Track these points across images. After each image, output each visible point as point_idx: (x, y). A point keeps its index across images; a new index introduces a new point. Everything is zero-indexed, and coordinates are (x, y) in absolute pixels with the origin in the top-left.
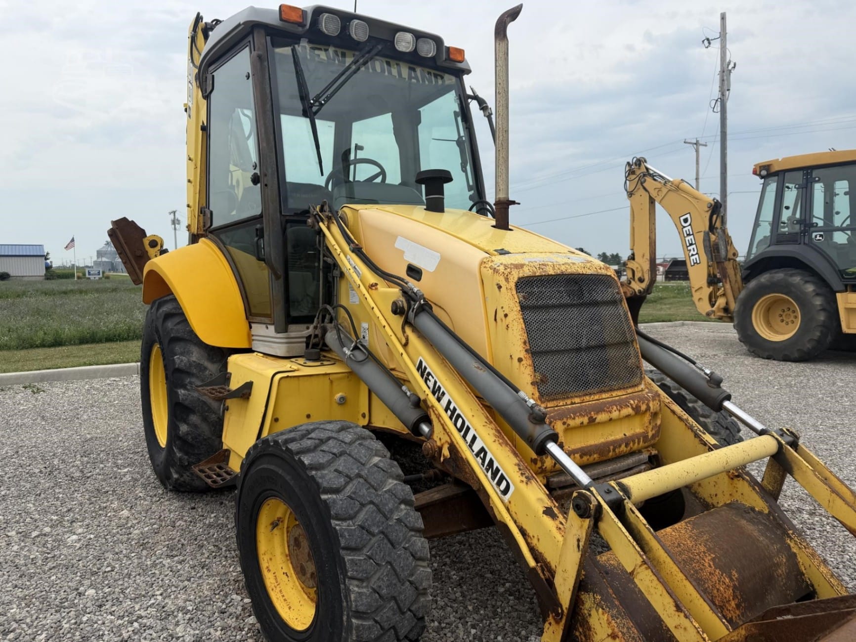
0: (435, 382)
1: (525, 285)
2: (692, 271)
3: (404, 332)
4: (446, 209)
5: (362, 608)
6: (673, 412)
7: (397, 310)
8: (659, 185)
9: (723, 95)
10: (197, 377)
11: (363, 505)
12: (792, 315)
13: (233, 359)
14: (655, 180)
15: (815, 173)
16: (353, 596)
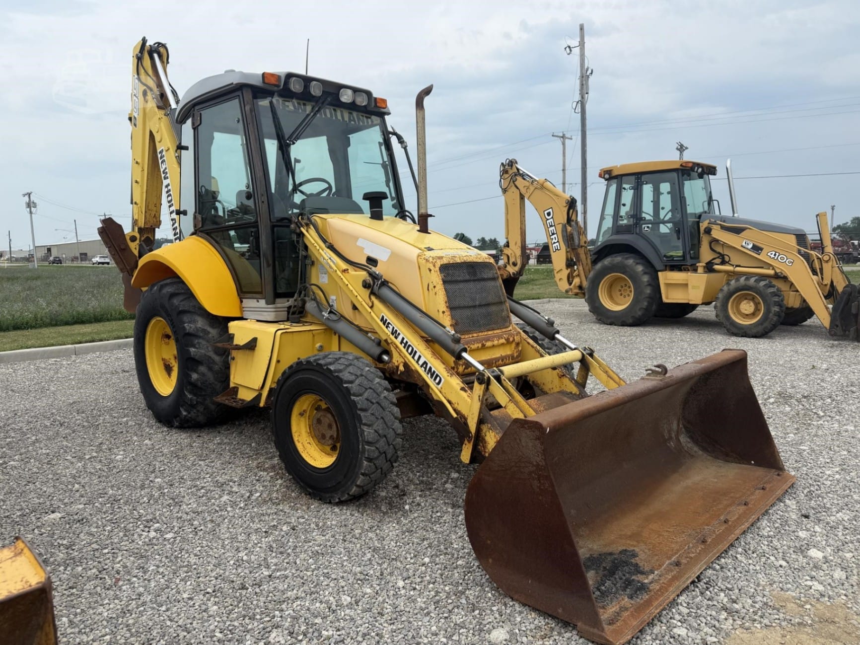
0: (393, 328)
1: (446, 269)
2: (554, 256)
3: (370, 299)
4: (384, 217)
5: (370, 440)
6: (529, 343)
7: (366, 285)
8: (527, 184)
9: (583, 97)
10: (203, 339)
11: (366, 389)
12: (628, 290)
13: (232, 324)
14: (524, 179)
15: (644, 178)
16: (366, 433)
